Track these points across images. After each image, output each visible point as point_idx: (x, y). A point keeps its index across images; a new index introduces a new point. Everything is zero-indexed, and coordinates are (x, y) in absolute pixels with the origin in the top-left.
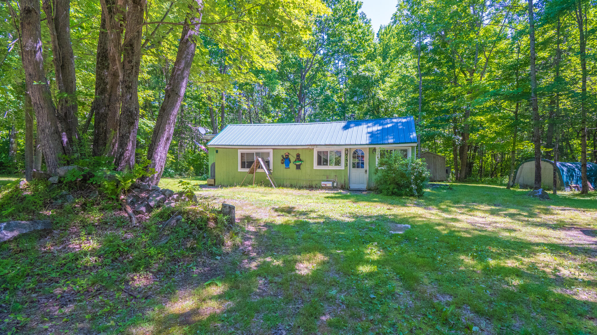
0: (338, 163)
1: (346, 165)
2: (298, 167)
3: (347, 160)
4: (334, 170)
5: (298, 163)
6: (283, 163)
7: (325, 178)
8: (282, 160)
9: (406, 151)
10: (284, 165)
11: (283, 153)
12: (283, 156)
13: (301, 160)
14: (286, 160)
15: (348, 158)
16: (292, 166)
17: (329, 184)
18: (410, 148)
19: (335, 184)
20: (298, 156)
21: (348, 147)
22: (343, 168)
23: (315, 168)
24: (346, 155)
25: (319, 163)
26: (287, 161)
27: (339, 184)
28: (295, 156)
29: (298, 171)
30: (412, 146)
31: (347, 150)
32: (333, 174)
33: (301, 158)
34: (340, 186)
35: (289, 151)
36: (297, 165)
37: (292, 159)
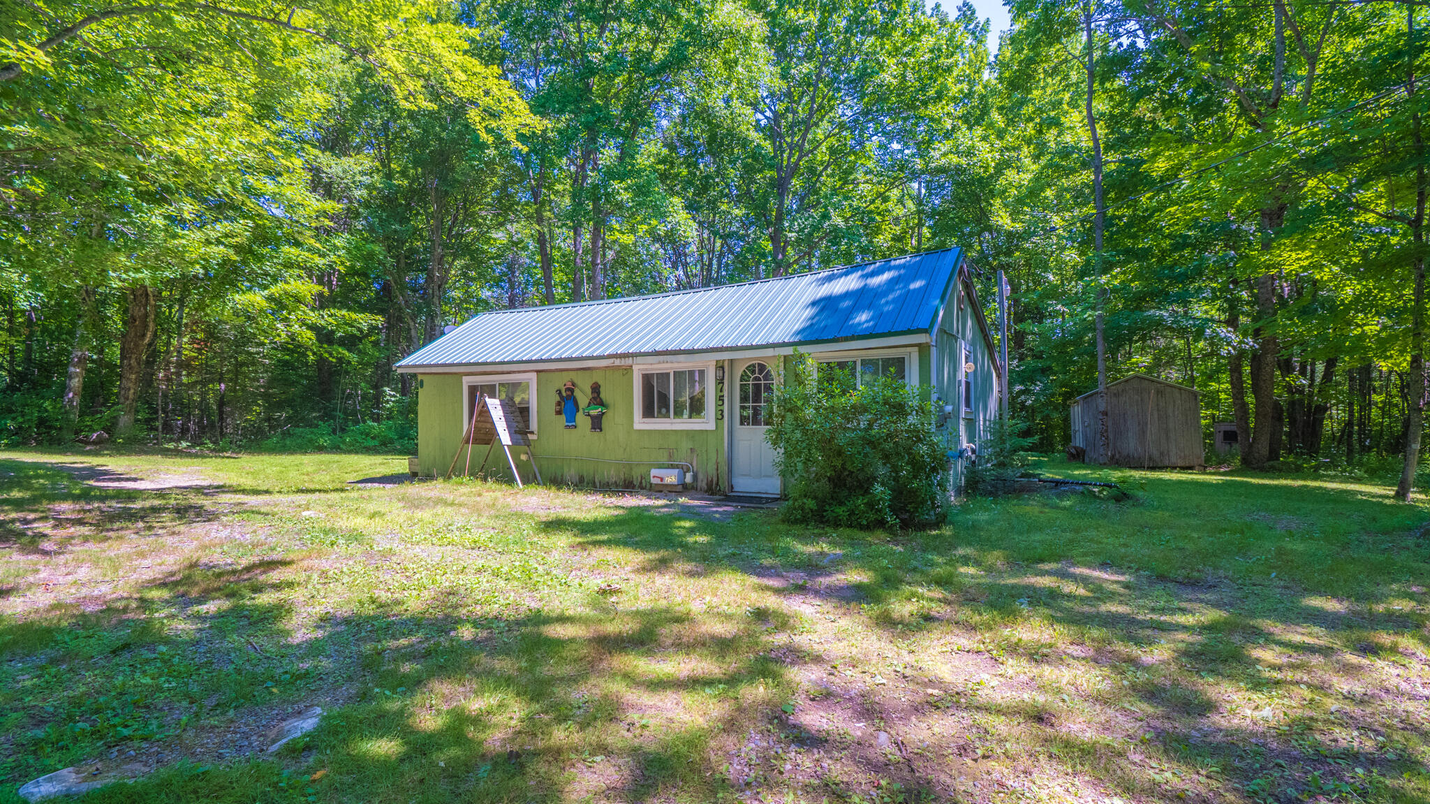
0: (696, 407)
1: (720, 417)
2: (597, 423)
3: (721, 398)
4: (687, 432)
5: (594, 412)
6: (559, 413)
7: (664, 459)
8: (559, 404)
9: (900, 363)
10: (563, 417)
11: (560, 382)
12: (559, 392)
13: (602, 404)
14: (567, 403)
15: (726, 393)
16: (582, 420)
17: (671, 478)
18: (915, 353)
19: (689, 478)
20: (596, 389)
21: (726, 356)
22: (711, 426)
23: (637, 426)
24: (720, 381)
25: (648, 412)
26: (570, 404)
27: (701, 476)
28: (589, 391)
29: (597, 434)
30: (919, 345)
31: (720, 367)
32: (685, 445)
33: (602, 396)
34: (704, 485)
35: (573, 375)
36: (593, 418)
37: (583, 399)
